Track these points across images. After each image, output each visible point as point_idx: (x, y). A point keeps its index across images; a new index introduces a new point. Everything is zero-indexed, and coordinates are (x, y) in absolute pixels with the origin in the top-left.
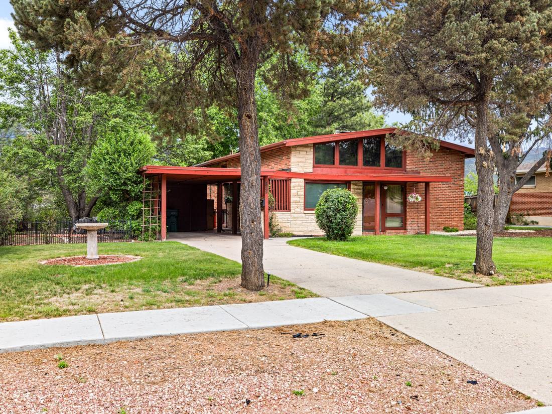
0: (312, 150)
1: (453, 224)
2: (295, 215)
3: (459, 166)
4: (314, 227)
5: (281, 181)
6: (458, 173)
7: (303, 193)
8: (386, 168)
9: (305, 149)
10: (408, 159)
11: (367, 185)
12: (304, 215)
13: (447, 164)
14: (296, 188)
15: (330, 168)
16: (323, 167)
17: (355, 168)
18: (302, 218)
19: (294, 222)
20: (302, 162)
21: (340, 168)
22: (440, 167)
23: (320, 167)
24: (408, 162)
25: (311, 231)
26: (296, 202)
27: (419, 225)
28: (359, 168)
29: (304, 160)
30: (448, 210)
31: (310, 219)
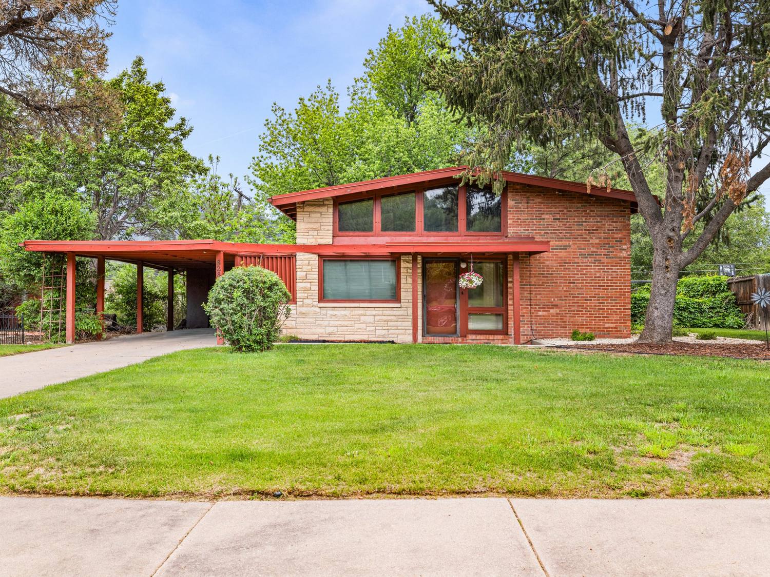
0: (331, 210)
1: (607, 325)
2: (304, 310)
3: (619, 225)
4: (335, 328)
5: (281, 258)
6: (616, 236)
7: (316, 276)
8: (467, 233)
9: (318, 209)
10: (510, 216)
11: (431, 262)
12: (318, 310)
13: (592, 222)
14: (305, 268)
15: (364, 236)
16: (352, 236)
17: (410, 236)
18: (316, 313)
19: (303, 319)
20: (315, 229)
21: (382, 236)
22: (576, 227)
23: (347, 236)
24: (509, 222)
25: (330, 334)
26: (305, 290)
27: (534, 327)
28: (417, 235)
29: (316, 226)
30: (594, 302)
31: (328, 315)
